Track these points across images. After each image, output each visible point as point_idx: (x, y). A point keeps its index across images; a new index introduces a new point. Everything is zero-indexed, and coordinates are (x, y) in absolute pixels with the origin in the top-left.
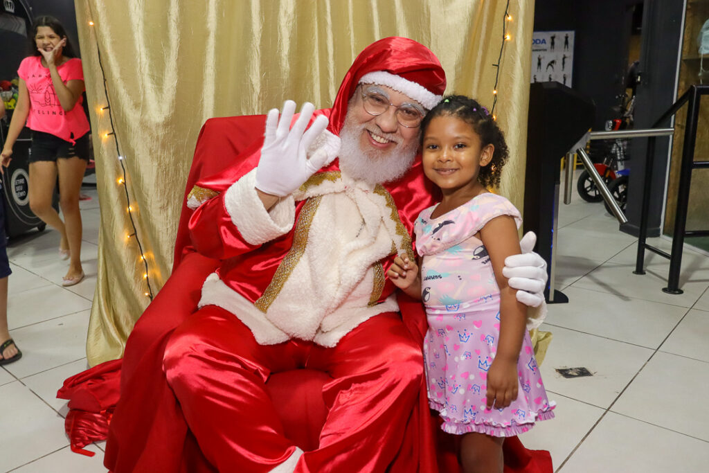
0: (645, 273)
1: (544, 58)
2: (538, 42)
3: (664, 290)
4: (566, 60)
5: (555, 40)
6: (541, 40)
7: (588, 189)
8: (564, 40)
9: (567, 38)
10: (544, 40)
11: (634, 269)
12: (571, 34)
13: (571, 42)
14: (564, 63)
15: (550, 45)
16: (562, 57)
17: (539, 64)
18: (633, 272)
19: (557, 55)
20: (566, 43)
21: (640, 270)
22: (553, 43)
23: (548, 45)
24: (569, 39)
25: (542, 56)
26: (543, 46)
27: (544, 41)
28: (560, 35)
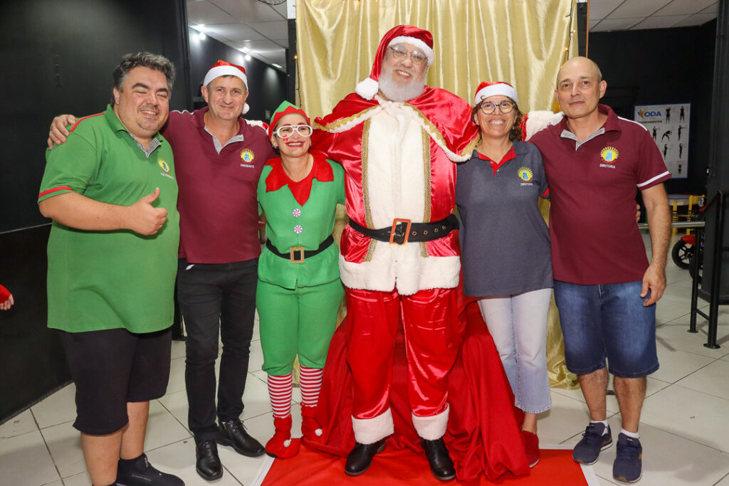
0: (697, 332)
1: (659, 129)
2: (653, 114)
3: (705, 345)
4: (681, 130)
5: (670, 112)
6: (656, 113)
7: (682, 258)
8: (680, 111)
9: (682, 110)
10: (659, 112)
11: (689, 328)
12: (687, 107)
13: (687, 114)
14: (679, 133)
15: (665, 117)
16: (678, 127)
17: (655, 134)
18: (688, 331)
19: (673, 125)
20: (682, 114)
21: (693, 329)
22: (668, 115)
23: (664, 116)
24: (685, 111)
25: (657, 127)
26: (658, 118)
27: (659, 114)
28: (676, 108)
